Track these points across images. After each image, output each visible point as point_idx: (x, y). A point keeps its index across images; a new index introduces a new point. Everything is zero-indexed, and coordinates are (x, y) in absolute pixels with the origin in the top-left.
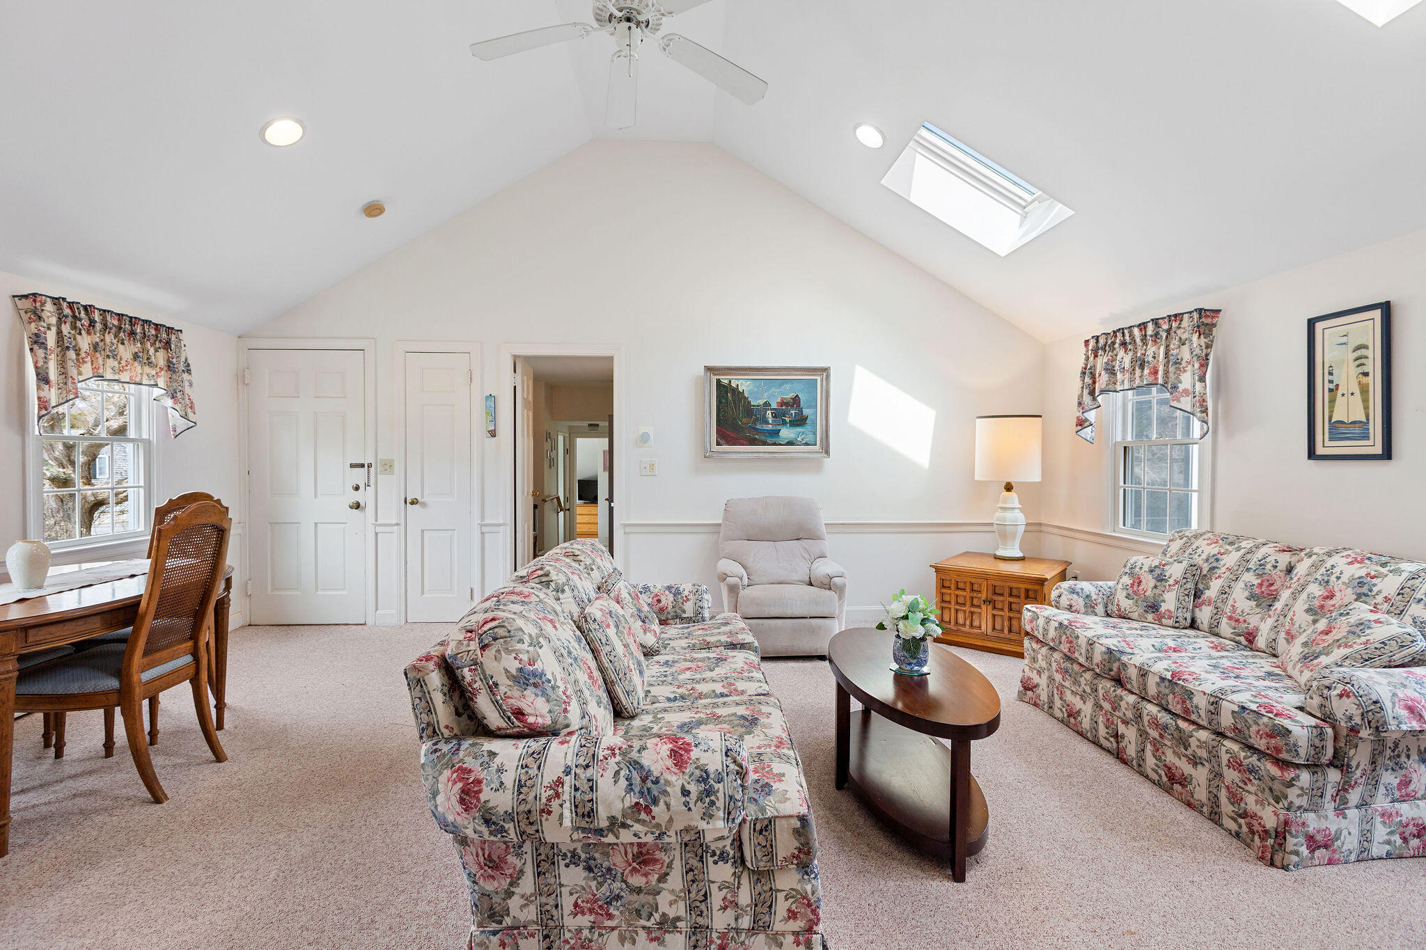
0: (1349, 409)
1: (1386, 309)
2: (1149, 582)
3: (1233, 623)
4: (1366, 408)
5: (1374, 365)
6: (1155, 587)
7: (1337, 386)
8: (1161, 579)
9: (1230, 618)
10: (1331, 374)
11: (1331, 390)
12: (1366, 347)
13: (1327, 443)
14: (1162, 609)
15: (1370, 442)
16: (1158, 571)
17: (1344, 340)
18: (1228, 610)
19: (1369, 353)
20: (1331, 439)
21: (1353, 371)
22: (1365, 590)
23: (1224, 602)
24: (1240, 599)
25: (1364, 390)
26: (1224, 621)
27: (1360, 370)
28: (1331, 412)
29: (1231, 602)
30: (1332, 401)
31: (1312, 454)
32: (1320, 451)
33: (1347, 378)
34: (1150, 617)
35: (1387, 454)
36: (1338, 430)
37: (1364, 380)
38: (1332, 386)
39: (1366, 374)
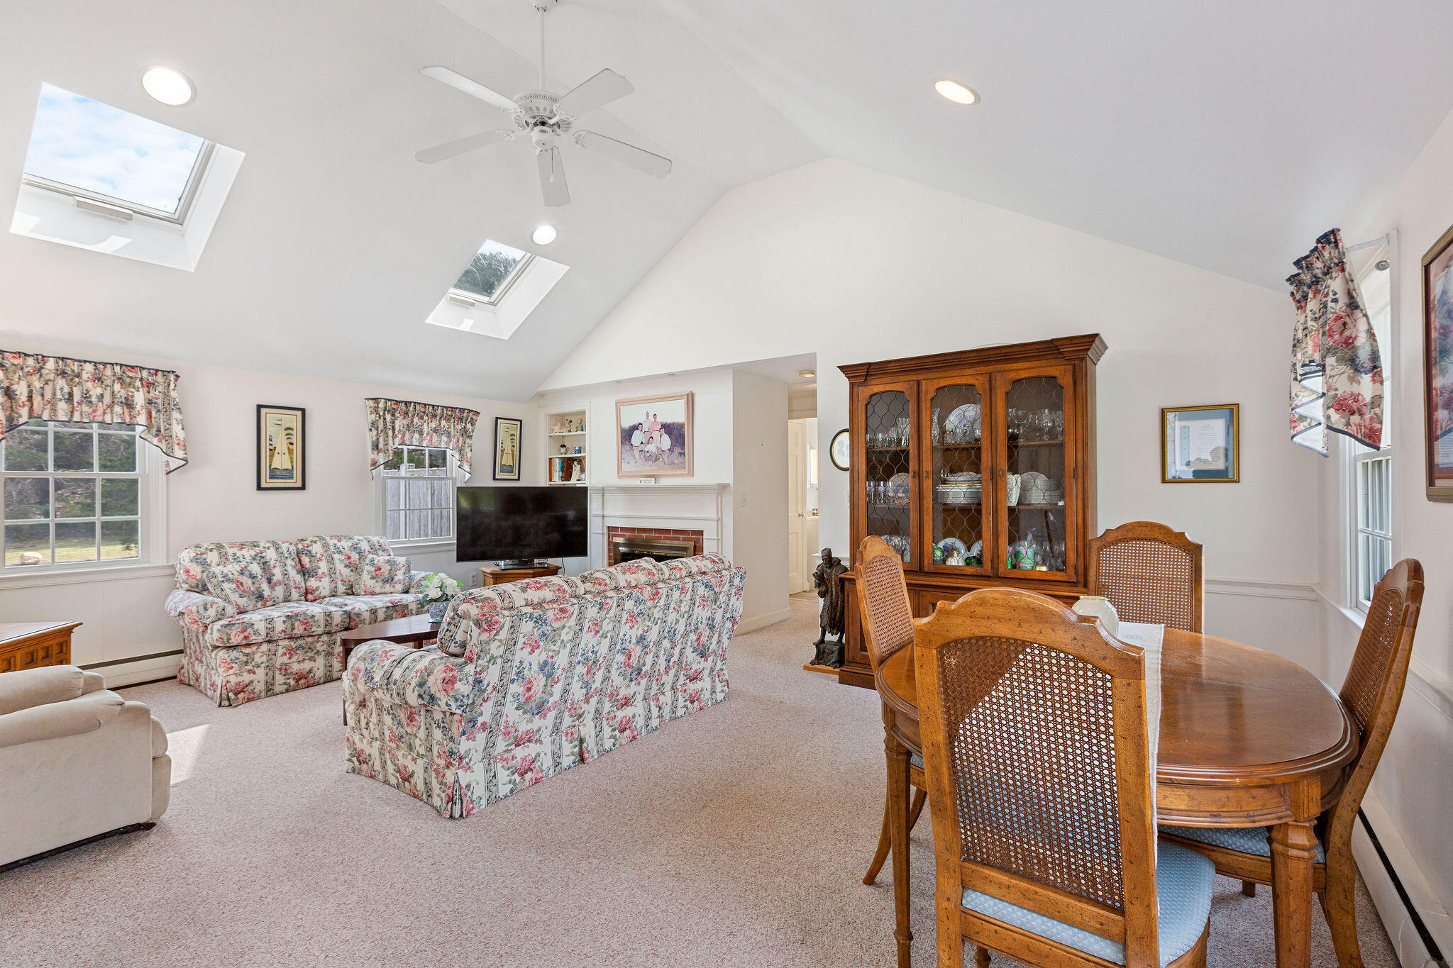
0: (281, 462)
1: (303, 411)
2: (247, 582)
3: (298, 590)
4: (292, 462)
5: (296, 438)
6: (253, 583)
7: (275, 448)
8: (253, 577)
9: (296, 588)
10: (270, 440)
11: (270, 450)
12: (292, 429)
13: (268, 480)
14: (266, 596)
15: (294, 481)
16: (247, 573)
17: (279, 422)
18: (292, 583)
19: (294, 433)
20: (270, 478)
21: (285, 442)
22: (358, 550)
23: (288, 579)
24: (295, 576)
25: (290, 451)
26: (293, 590)
27: (289, 441)
28: (271, 462)
29: (292, 579)
30: (272, 456)
31: (259, 488)
32: (263, 485)
33: (281, 444)
34: (259, 605)
35: (303, 488)
36: (274, 474)
37: (291, 447)
38: (271, 448)
39: (292, 444)
